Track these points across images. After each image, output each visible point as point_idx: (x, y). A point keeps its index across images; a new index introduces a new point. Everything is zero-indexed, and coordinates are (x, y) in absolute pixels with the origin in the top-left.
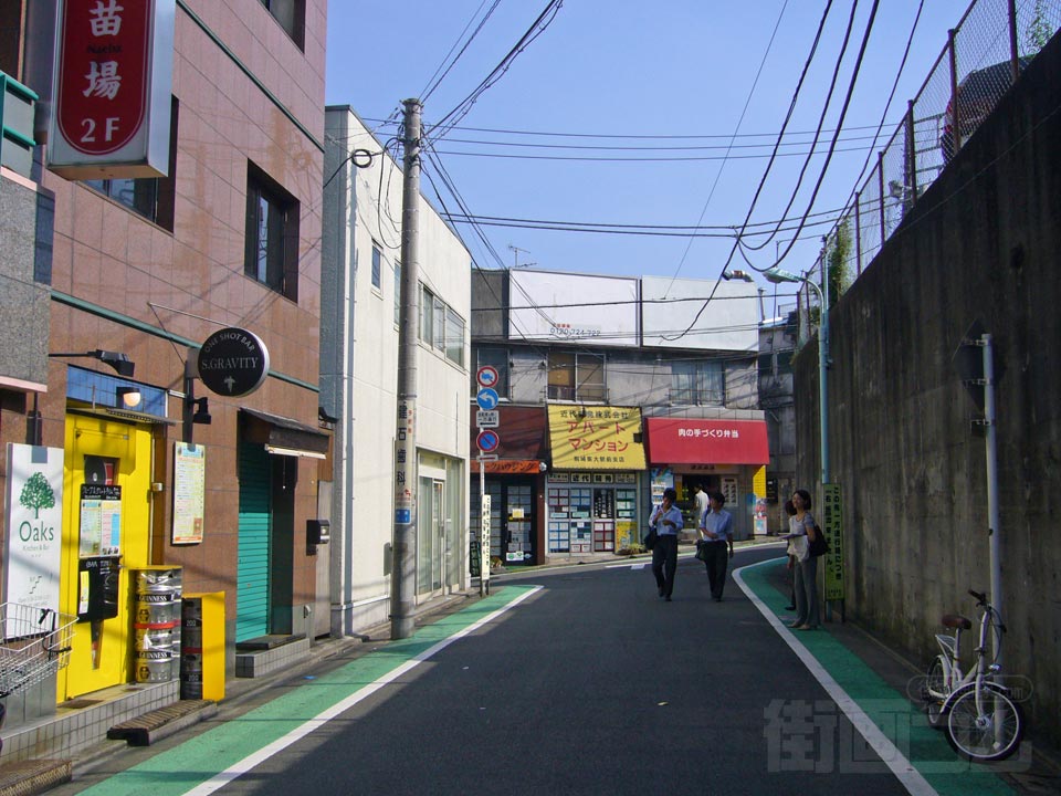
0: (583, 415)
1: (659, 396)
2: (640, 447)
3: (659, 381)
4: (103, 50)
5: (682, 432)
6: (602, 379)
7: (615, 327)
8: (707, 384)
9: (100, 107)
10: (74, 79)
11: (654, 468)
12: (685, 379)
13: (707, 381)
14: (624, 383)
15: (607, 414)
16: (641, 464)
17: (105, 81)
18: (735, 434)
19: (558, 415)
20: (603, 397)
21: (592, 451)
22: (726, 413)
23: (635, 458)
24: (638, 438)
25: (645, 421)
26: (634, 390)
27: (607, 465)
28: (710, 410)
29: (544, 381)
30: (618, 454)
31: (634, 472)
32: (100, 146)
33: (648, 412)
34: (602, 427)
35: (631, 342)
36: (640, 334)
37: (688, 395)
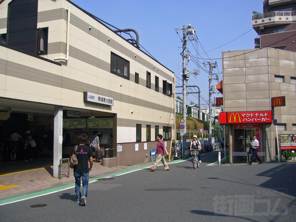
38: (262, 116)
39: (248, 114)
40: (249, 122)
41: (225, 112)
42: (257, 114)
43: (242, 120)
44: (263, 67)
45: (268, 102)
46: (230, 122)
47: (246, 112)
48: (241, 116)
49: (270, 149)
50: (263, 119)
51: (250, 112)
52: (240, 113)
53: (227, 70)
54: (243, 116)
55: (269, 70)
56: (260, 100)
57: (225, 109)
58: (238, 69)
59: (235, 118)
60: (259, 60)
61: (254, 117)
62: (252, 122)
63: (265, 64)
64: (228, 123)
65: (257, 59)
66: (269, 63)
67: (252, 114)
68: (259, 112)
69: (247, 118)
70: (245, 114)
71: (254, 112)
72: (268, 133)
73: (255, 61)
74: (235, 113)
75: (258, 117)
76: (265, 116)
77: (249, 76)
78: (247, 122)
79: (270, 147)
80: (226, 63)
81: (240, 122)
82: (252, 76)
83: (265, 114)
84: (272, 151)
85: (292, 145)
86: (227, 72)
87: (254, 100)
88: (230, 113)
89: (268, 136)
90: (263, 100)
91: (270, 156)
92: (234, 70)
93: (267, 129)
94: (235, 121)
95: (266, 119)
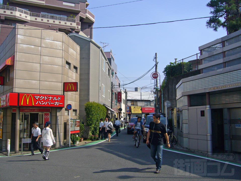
0: (135, 107)
1: (143, 105)
2: (141, 111)
3: (143, 104)
4: (119, 98)
5: (146, 109)
6: (137, 104)
7: (139, 98)
8: (148, 104)
9: (119, 101)
10: (118, 99)
11: (143, 113)
12: (146, 103)
13: (149, 104)
14: (139, 104)
15: (138, 107)
16: (141, 113)
17: (120, 99)
18: (152, 109)
19: (132, 107)
20: (137, 105)
21: (136, 111)
22: (151, 107)
23: (140, 112)
24: (141, 110)
25: (142, 108)
26: (140, 105)
27: (137, 113)
28: (149, 106)
29: (131, 104)
30: (139, 112)
31: (140, 113)
32: (119, 102)
33: (142, 107)
34: (137, 109)
35: (140, 99)
36: (141, 99)
37: (146, 105)
38: (56, 100)
39: (42, 97)
40: (43, 106)
41: (15, 93)
42: (51, 98)
43: (35, 103)
44: (58, 51)
45: (60, 86)
46: (22, 104)
47: (40, 95)
48: (34, 98)
49: (60, 134)
50: (56, 103)
51: (44, 95)
52: (34, 95)
53: (21, 45)
54: (37, 98)
55: (63, 55)
56: (53, 83)
57: (16, 89)
58: (33, 47)
59: (28, 100)
60: (55, 43)
61: (48, 100)
62: (45, 106)
63: (60, 48)
64: (20, 105)
65: (53, 41)
66: (64, 47)
67: (46, 97)
68: (53, 96)
69: (41, 101)
70: (39, 97)
71: (48, 96)
72: (59, 118)
73: (51, 43)
74: (28, 94)
75: (52, 101)
76: (59, 100)
77: (44, 57)
78: (41, 106)
79: (60, 132)
80: (21, 37)
81: (33, 104)
82: (47, 57)
83: (59, 98)
84: (62, 136)
85: (76, 130)
86: (20, 47)
87: (47, 83)
88: (23, 94)
89: (58, 120)
90: (56, 83)
91: (60, 142)
92: (29, 47)
93: (58, 114)
94: (28, 104)
95: (59, 103)
